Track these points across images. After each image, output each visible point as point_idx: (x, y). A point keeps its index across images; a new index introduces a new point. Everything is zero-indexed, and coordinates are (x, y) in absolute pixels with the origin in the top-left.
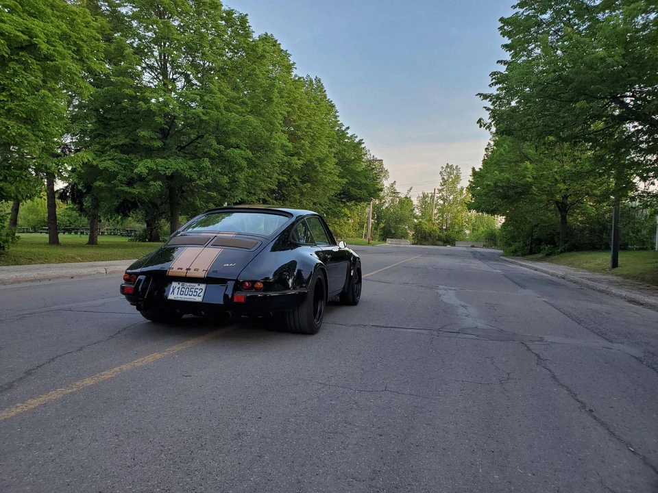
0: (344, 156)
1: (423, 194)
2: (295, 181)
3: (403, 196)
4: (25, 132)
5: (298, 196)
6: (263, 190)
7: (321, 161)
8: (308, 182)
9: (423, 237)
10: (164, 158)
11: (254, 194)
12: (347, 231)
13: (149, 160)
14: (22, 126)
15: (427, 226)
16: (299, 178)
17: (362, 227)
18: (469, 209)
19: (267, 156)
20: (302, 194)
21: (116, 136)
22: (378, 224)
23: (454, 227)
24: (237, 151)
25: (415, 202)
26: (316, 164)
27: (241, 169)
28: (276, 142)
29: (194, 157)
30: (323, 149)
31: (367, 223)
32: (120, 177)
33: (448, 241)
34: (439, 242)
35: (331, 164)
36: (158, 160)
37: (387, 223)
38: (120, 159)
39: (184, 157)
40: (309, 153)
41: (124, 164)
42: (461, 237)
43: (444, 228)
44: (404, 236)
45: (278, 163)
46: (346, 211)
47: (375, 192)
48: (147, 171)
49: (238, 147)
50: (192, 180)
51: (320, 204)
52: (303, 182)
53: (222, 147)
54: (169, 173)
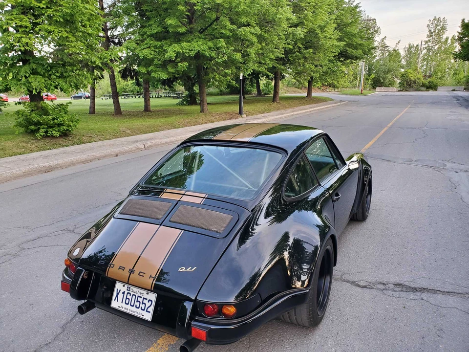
0: (342, 20)
1: (410, 45)
2: (299, 48)
3: (391, 49)
4: (65, 35)
5: (302, 61)
6: (271, 59)
7: (322, 28)
8: (311, 47)
9: (407, 84)
10: (188, 42)
11: (265, 64)
12: (343, 83)
13: (176, 45)
14: (62, 29)
15: (412, 76)
16: (302, 44)
17: (356, 78)
18: (455, 58)
19: (274, 29)
20: (305, 58)
21: (151, 25)
22: (369, 75)
23: (437, 73)
24: (247, 29)
25: (402, 53)
26: (318, 31)
27: (252, 44)
28: (281, 16)
29: (213, 38)
30: (323, 17)
31: (360, 75)
32: (156, 61)
33: (432, 87)
34: (422, 88)
35: (330, 30)
36: (184, 44)
37: (377, 73)
38: (155, 47)
39: (205, 39)
40: (311, 22)
41: (157, 50)
42: (443, 82)
43: (428, 74)
44: (391, 84)
45: (284, 35)
46: (344, 68)
47: (368, 51)
48: (175, 55)
49: (249, 25)
50: (211, 59)
51: (321, 66)
52: (306, 48)
53: (235, 27)
54: (192, 54)
